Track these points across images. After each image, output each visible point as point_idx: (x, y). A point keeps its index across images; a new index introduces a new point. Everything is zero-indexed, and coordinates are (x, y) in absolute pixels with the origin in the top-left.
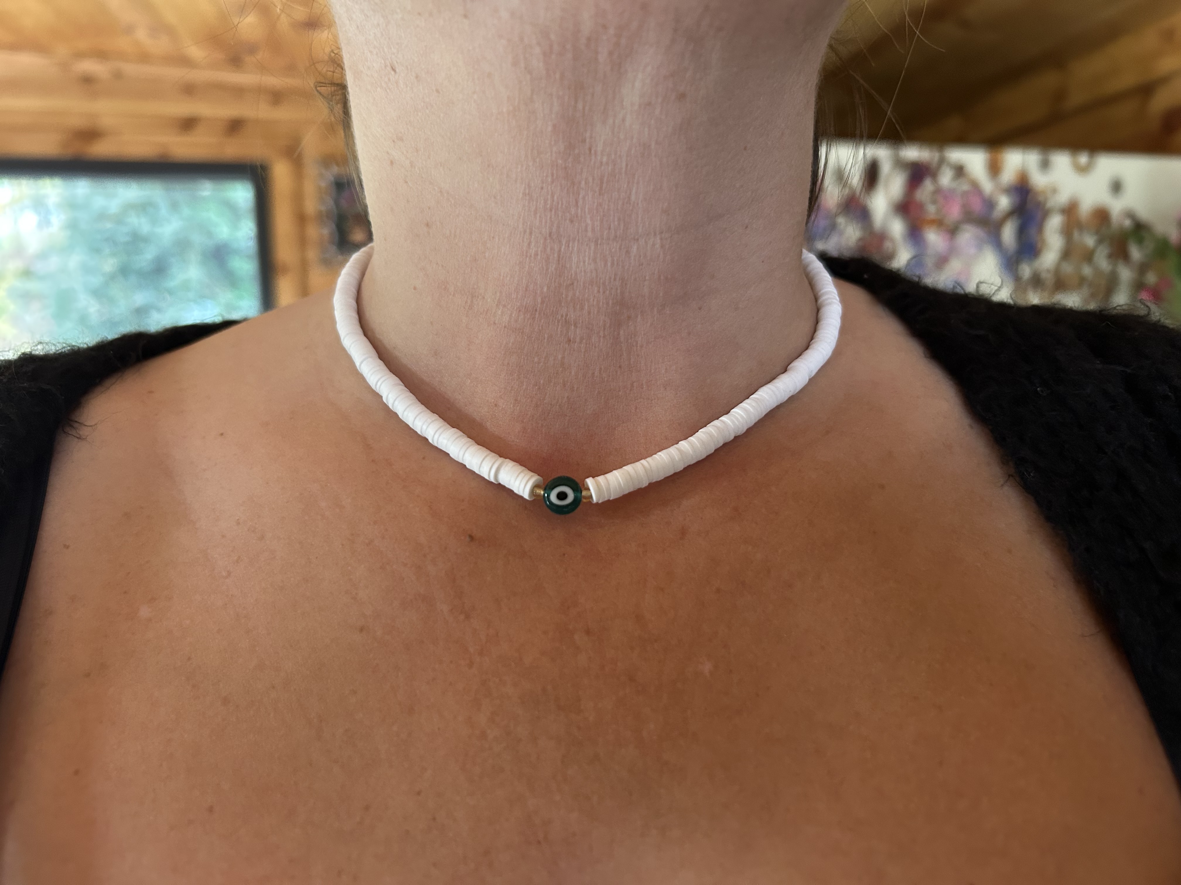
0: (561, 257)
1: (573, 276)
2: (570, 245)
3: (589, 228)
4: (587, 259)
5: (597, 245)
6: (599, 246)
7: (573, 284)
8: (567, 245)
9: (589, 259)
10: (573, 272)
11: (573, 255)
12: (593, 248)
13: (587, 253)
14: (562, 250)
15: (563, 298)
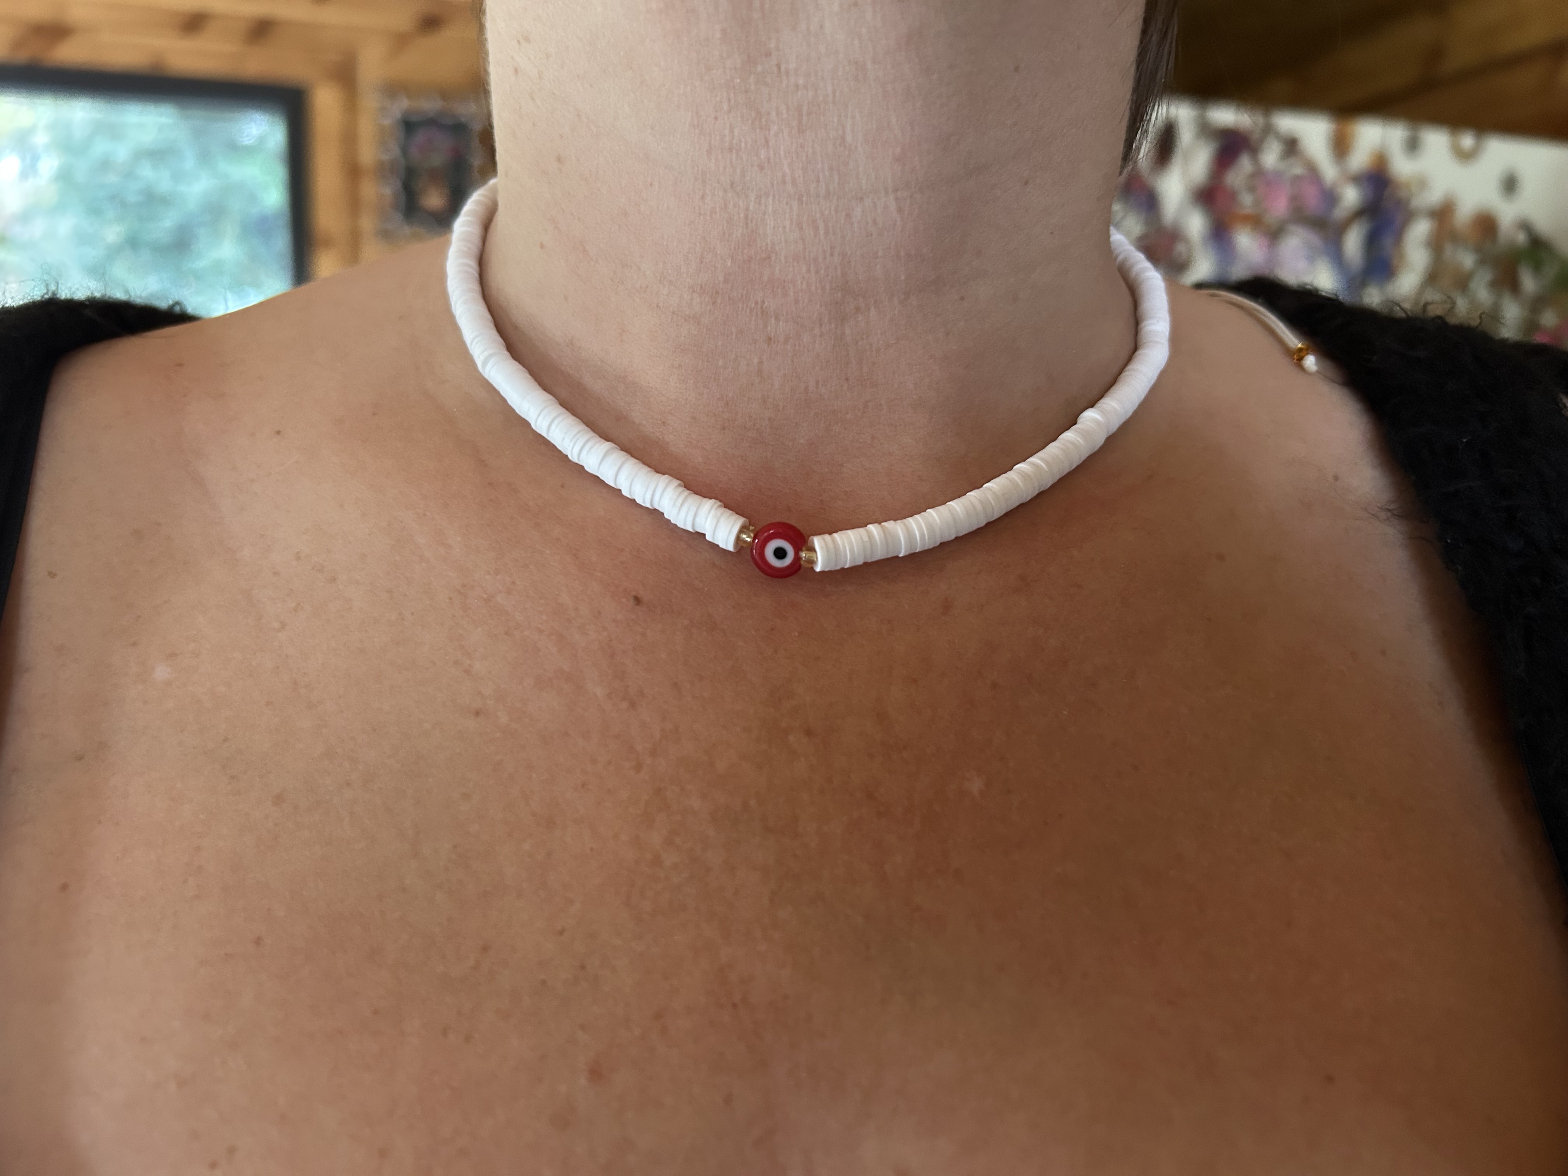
0: (749, 218)
2: (763, 203)
3: (788, 179)
4: (788, 223)
5: (802, 204)
8: (757, 201)
9: (791, 224)
11: (767, 216)
12: (795, 208)
15: (756, 277)
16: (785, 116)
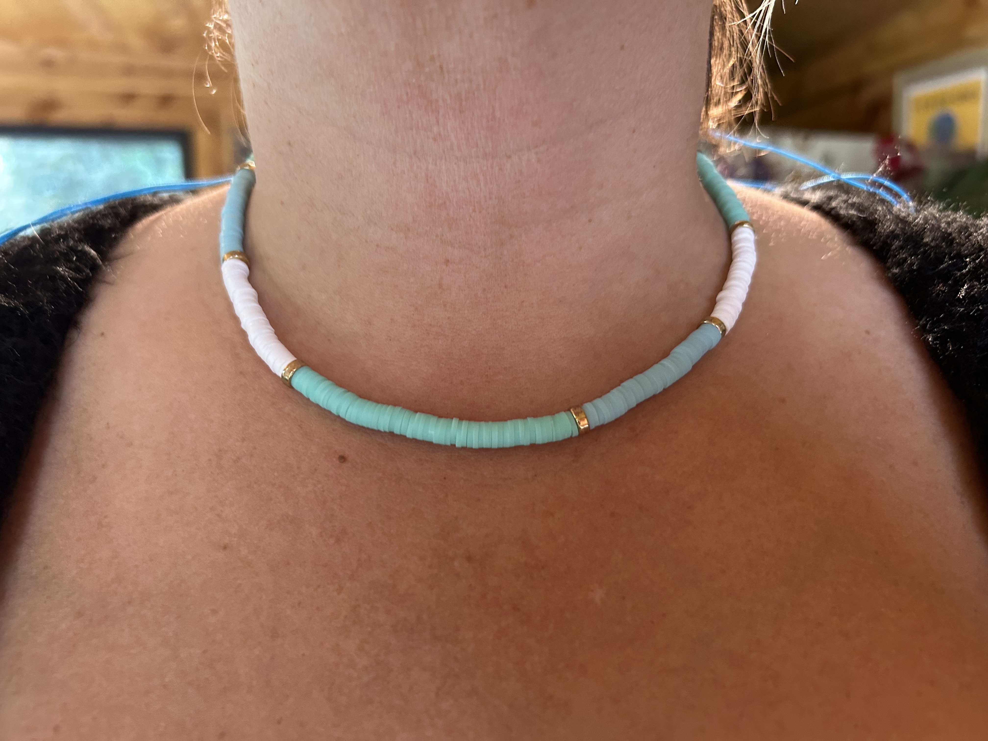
4: (457, 178)
15: (436, 217)
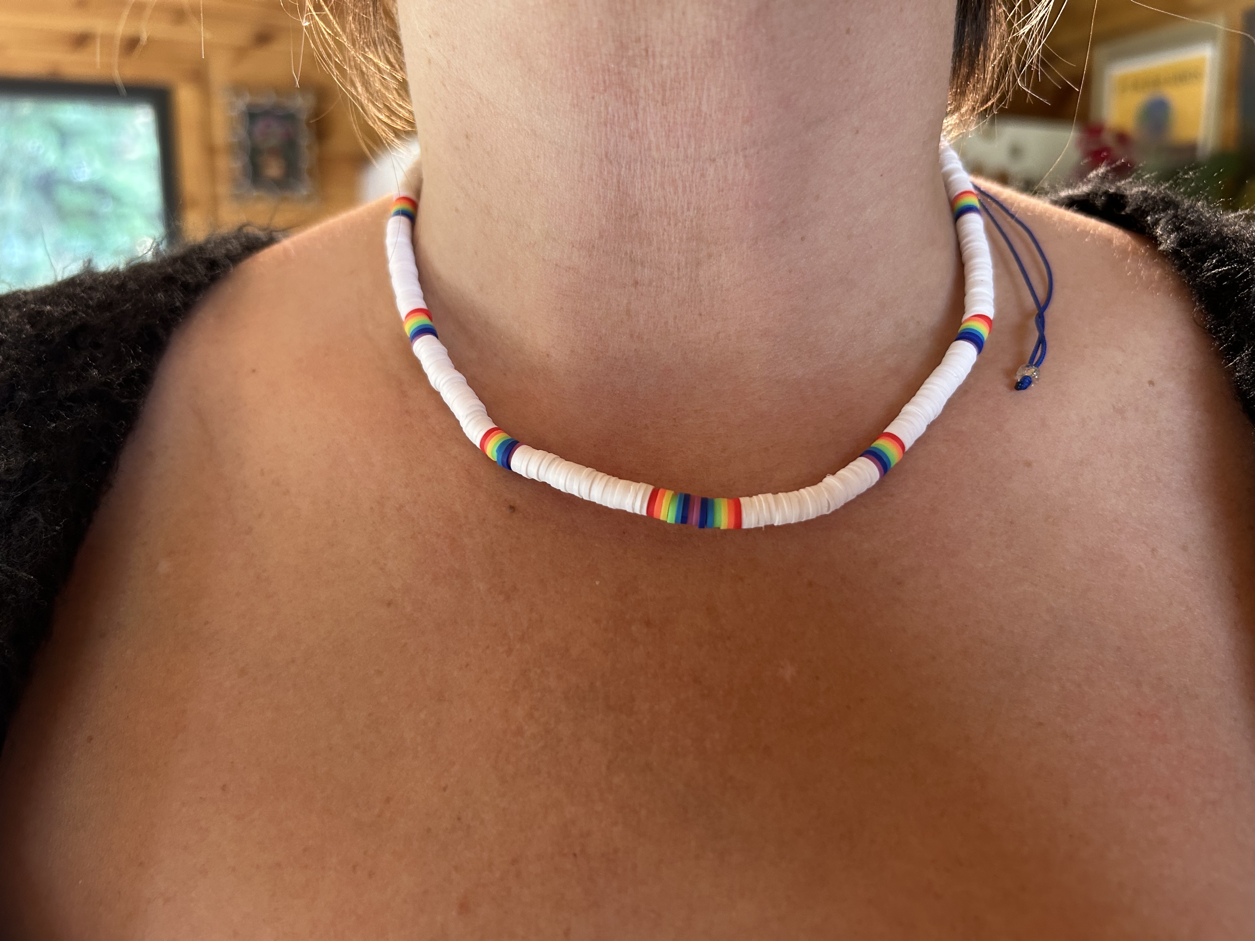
0: (621, 182)
1: (637, 204)
2: (632, 168)
3: (653, 146)
6: (666, 168)
7: (637, 215)
8: (627, 167)
10: (636, 200)
11: (635, 179)
13: (652, 178)
14: (622, 173)
15: (626, 232)
16: (651, 92)
